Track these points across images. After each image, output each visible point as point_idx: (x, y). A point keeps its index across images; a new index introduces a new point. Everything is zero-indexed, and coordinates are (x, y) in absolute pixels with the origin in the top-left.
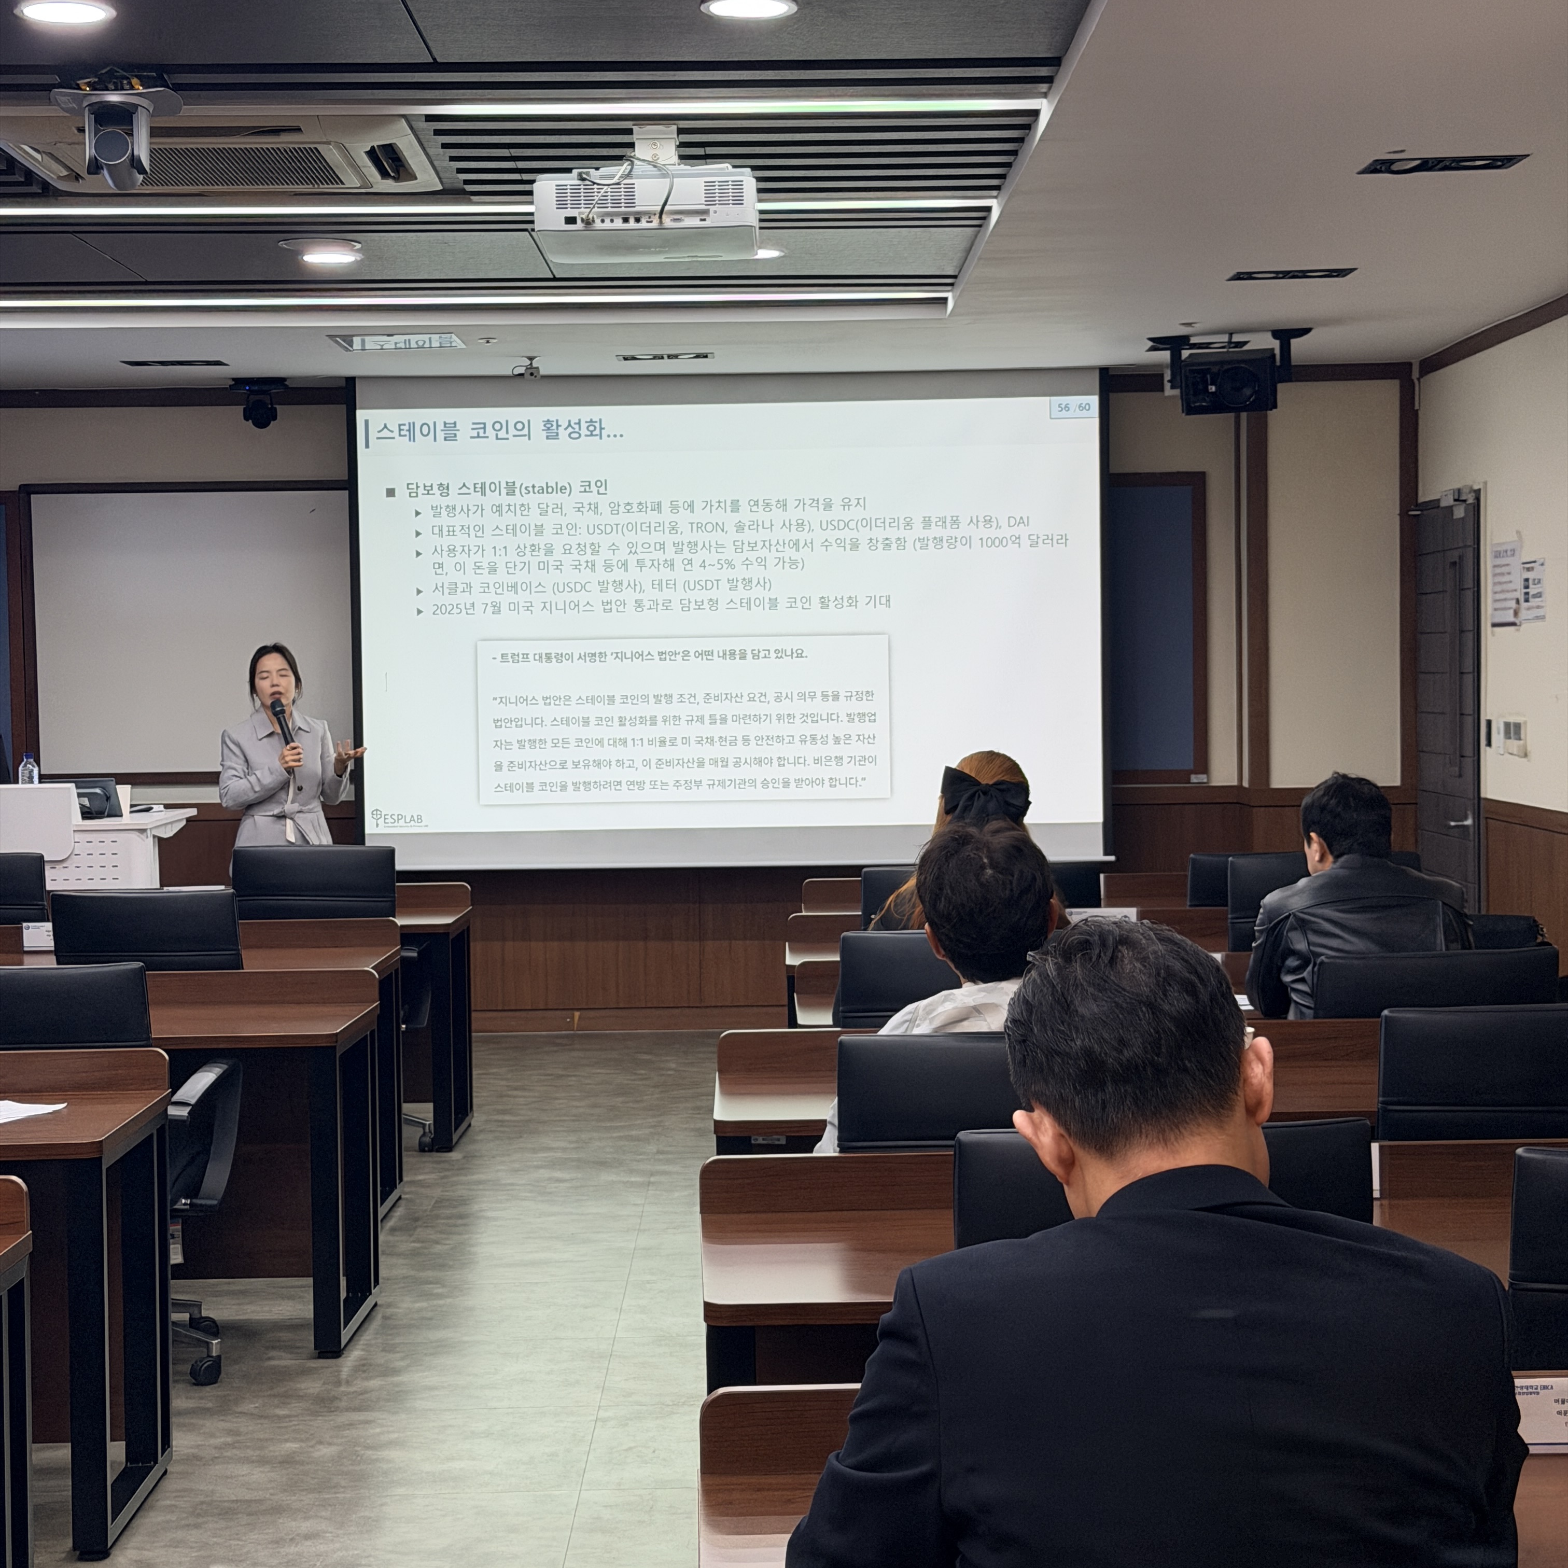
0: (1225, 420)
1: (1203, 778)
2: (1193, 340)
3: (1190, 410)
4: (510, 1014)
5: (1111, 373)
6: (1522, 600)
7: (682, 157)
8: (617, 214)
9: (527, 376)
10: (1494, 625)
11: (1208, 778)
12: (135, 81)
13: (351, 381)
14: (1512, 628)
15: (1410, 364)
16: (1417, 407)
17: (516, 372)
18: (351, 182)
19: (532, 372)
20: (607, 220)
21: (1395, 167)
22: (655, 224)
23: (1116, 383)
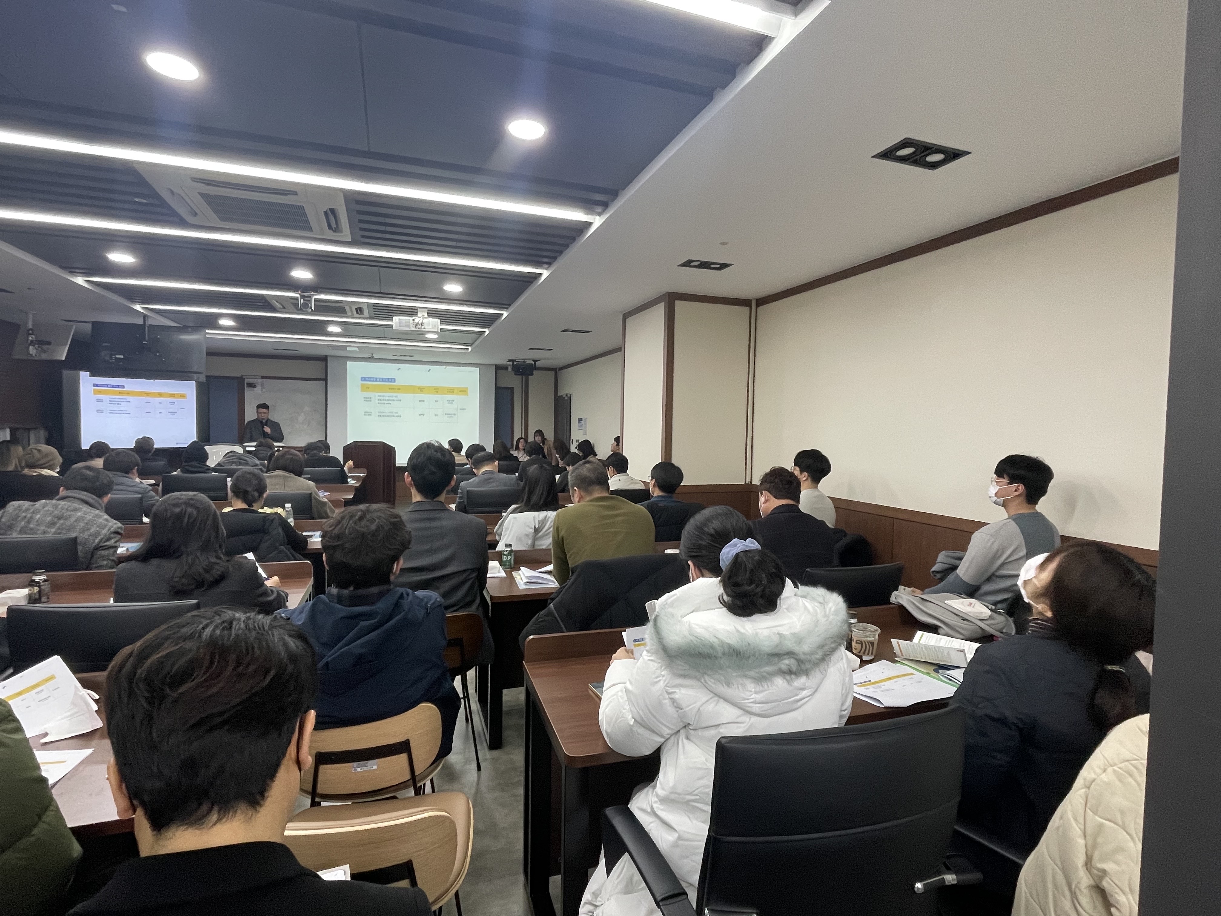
0: (520, 377)
2: (517, 360)
3: (516, 374)
7: (428, 316)
8: (412, 326)
13: (327, 356)
22: (415, 328)
23: (499, 368)
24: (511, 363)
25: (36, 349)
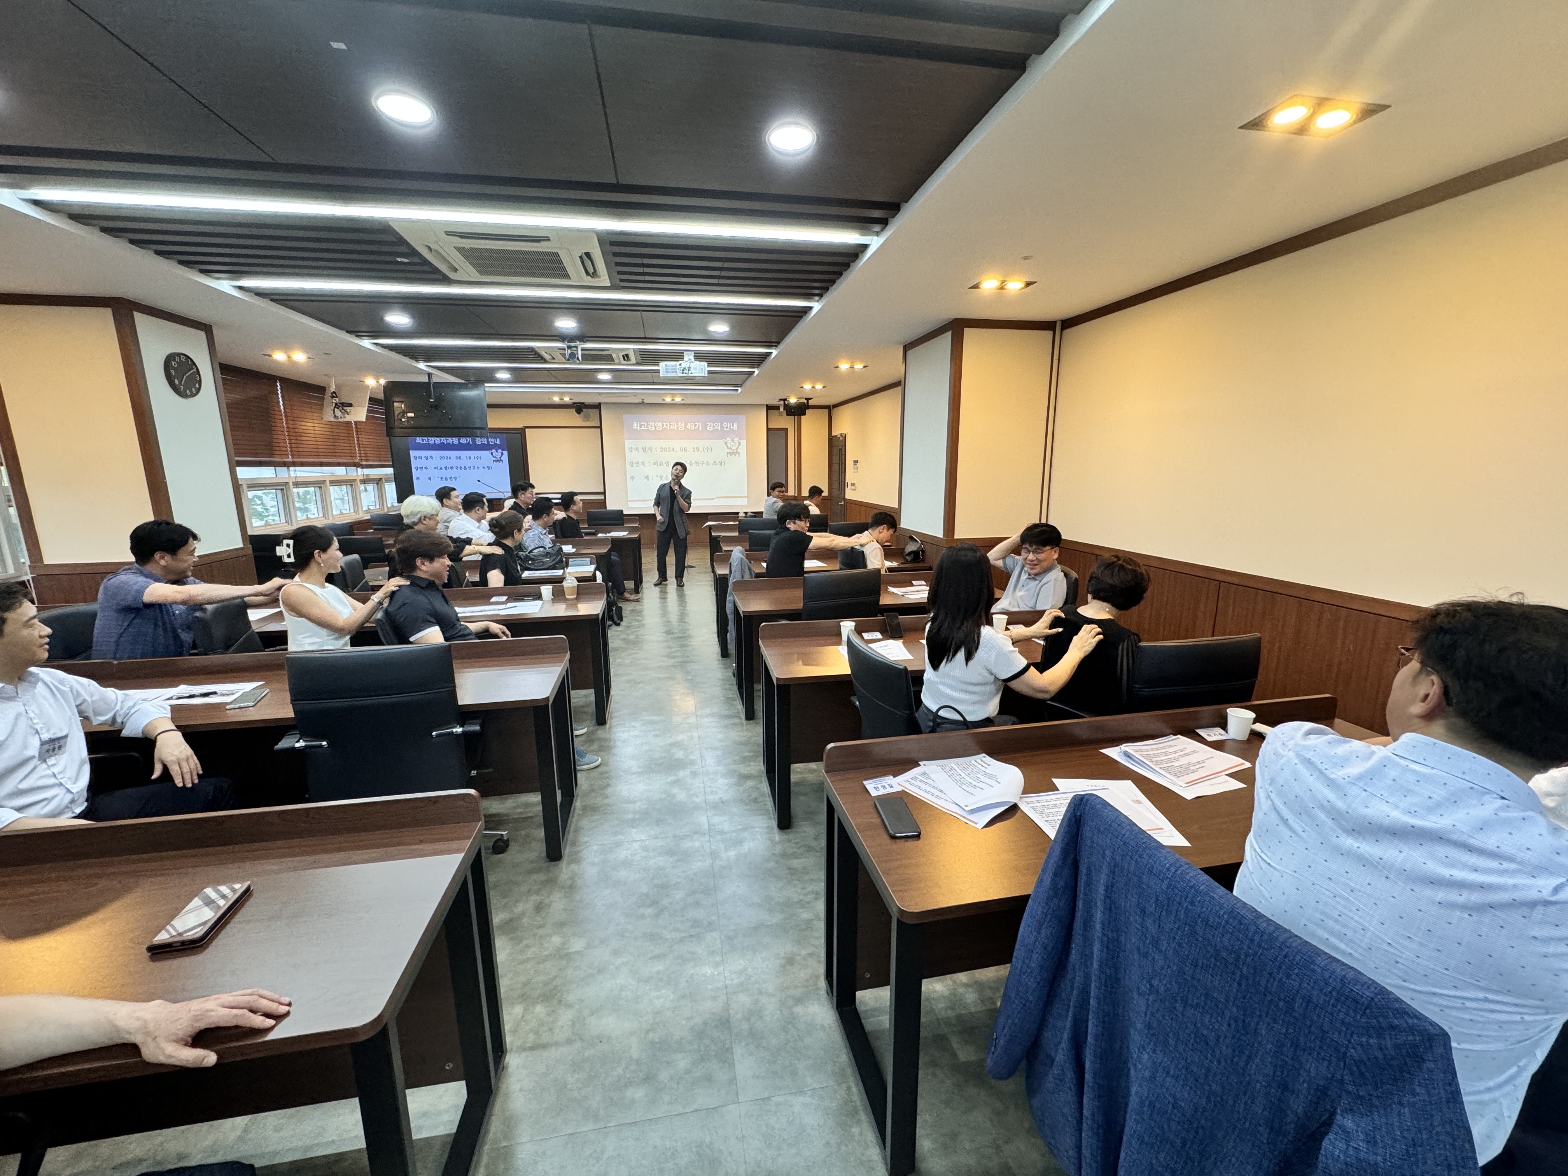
0: (793, 417)
2: (788, 400)
3: (788, 415)
5: (770, 406)
7: (695, 359)
9: (641, 404)
10: (849, 465)
13: (600, 404)
15: (831, 407)
16: (832, 415)
18: (616, 361)
19: (643, 403)
24: (782, 402)
25: (340, 411)
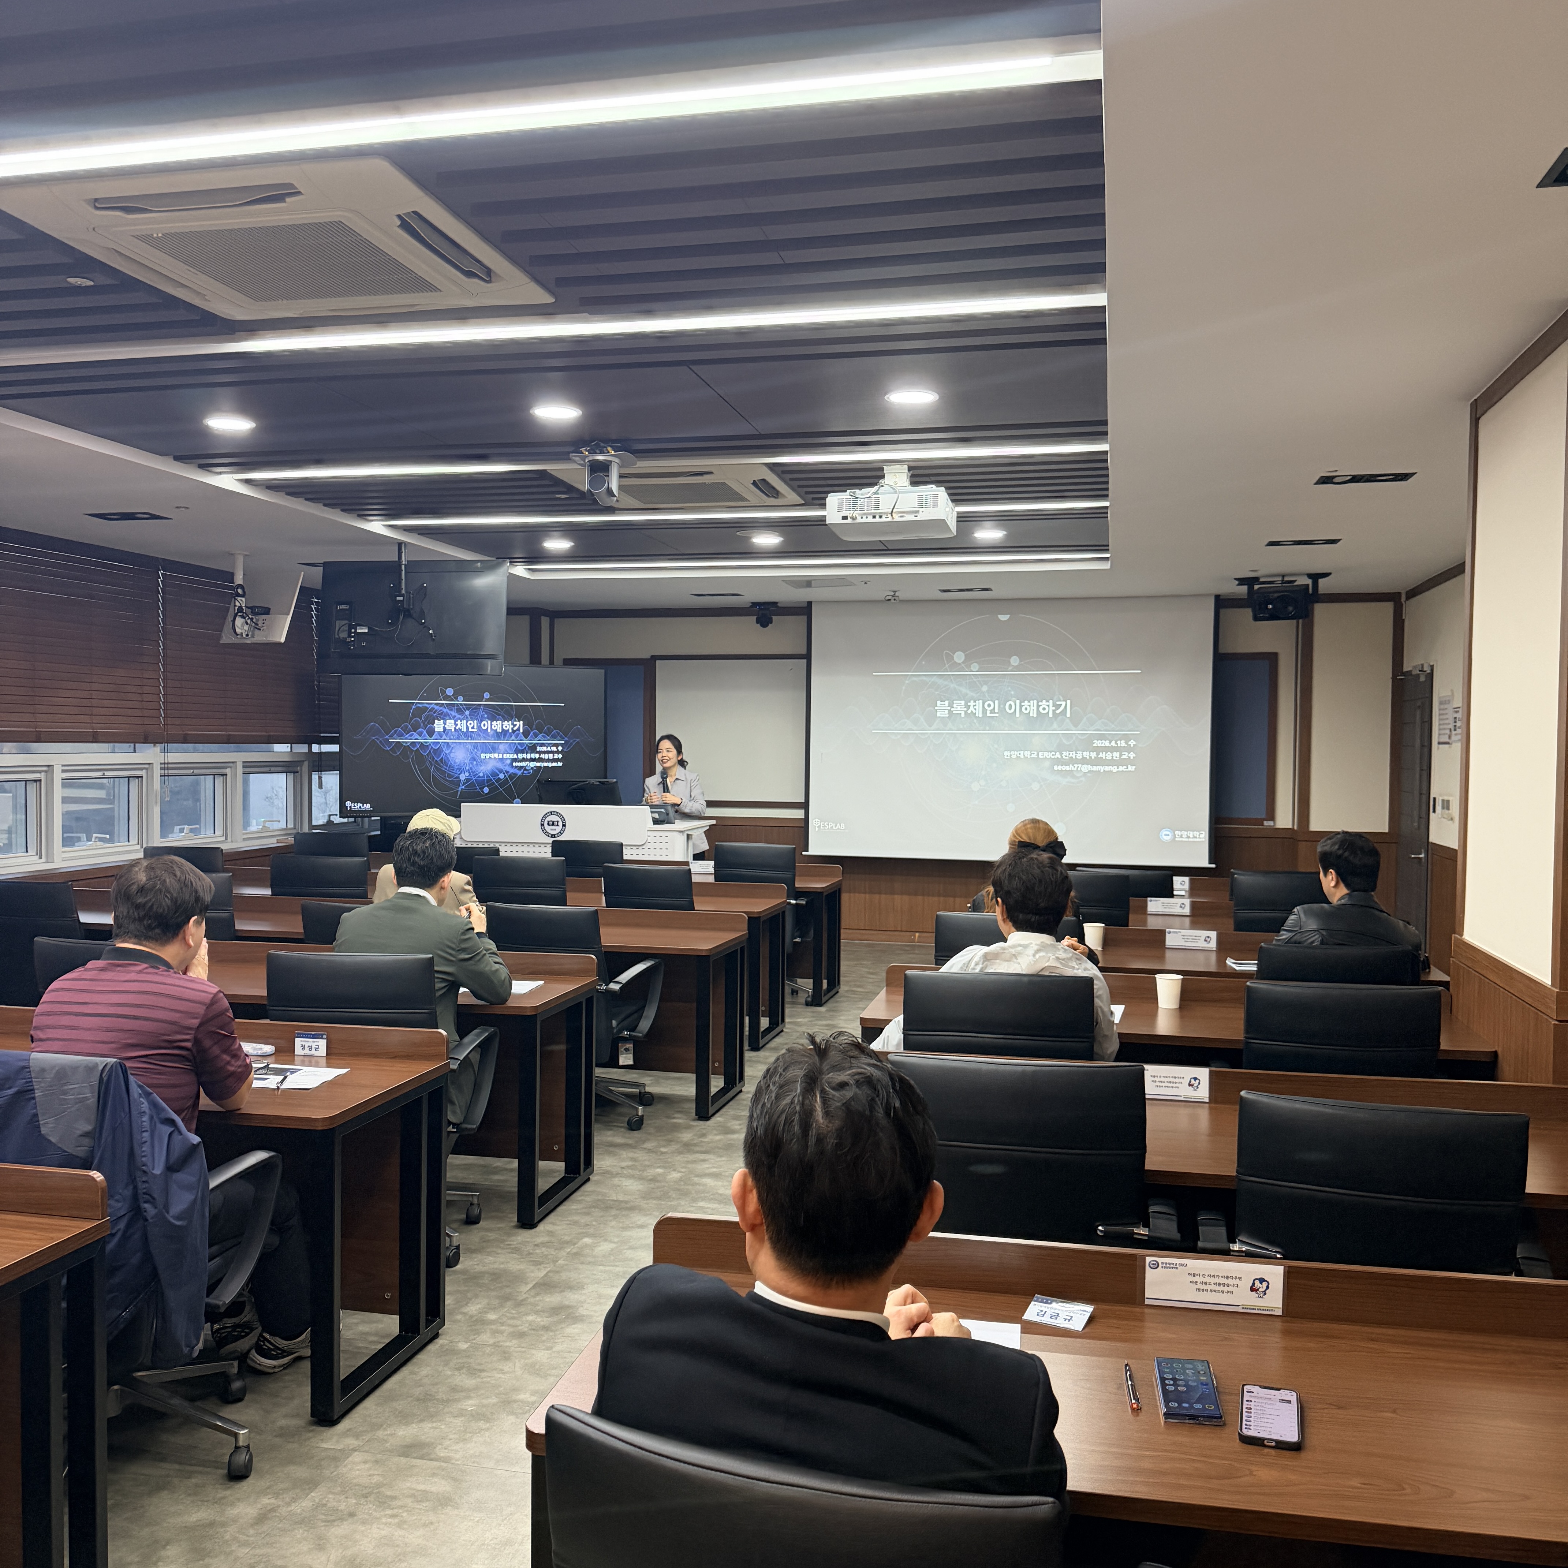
1: (1271, 823)
2: (1261, 580)
3: (1256, 619)
4: (882, 932)
5: (1221, 597)
6: (1453, 729)
8: (870, 514)
9: (892, 601)
10: (1439, 743)
11: (1274, 823)
12: (609, 449)
13: (810, 604)
14: (1447, 746)
15: (1400, 594)
16: (1404, 618)
17: (888, 598)
18: (754, 500)
19: (895, 598)
20: (864, 517)
21: (1336, 480)
22: (890, 519)
23: (1222, 603)
24: (1244, 589)
25: (247, 623)
